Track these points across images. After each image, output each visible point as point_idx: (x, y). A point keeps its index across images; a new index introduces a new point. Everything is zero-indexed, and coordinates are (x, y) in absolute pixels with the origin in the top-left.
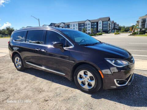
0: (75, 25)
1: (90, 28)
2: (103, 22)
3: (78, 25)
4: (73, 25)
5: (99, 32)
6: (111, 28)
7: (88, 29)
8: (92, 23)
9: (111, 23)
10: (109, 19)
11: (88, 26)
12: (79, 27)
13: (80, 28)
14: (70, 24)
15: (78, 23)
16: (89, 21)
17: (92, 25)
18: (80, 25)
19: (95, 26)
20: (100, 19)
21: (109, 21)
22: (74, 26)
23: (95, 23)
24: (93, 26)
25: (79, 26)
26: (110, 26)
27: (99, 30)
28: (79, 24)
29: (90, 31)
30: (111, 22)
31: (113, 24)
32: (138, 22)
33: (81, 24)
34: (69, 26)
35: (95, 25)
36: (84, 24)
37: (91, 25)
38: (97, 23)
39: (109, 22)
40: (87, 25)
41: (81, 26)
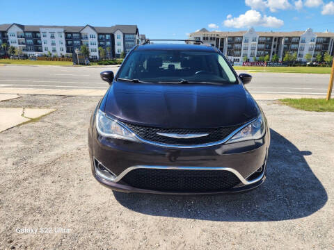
0: (56, 35)
1: (96, 47)
2: (124, 34)
3: (63, 35)
4: (49, 35)
5: (118, 56)
7: (91, 47)
8: (99, 34)
9: (140, 40)
10: (137, 29)
11: (90, 40)
12: (67, 41)
13: (70, 42)
14: (42, 30)
15: (62, 30)
16: (93, 28)
17: (99, 40)
18: (69, 35)
19: (108, 43)
20: (118, 28)
21: (136, 34)
22: (52, 37)
23: (108, 37)
24: (101, 43)
25: (66, 38)
27: (116, 52)
28: (66, 33)
29: (96, 54)
30: (140, 37)
33: (71, 33)
34: (38, 35)
35: (108, 40)
36: (80, 34)
37: (99, 39)
38: (112, 36)
39: (137, 36)
40: (87, 38)
41: (71, 38)
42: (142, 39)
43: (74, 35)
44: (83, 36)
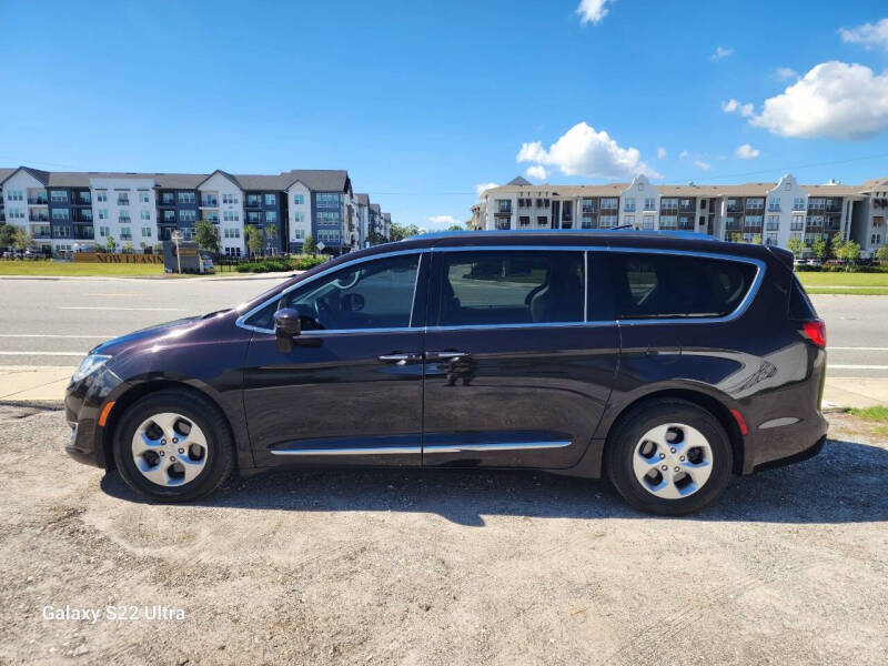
0: (133, 197)
1: (239, 225)
2: (313, 193)
3: (152, 195)
4: (113, 196)
5: (297, 248)
6: (356, 233)
7: (224, 226)
8: (247, 193)
9: (355, 208)
10: (348, 181)
11: (223, 209)
12: (161, 213)
13: (169, 214)
14: (94, 183)
15: (150, 184)
16: (232, 178)
17: (248, 207)
18: (167, 197)
19: (271, 216)
20: (298, 176)
21: (346, 191)
22: (123, 201)
23: (270, 199)
24: (253, 215)
25: (160, 202)
26: (355, 221)
27: (292, 238)
28: (160, 192)
29: (239, 243)
30: (356, 199)
31: (366, 210)
32: (476, 210)
33: (173, 191)
34: (84, 195)
35: (271, 208)
36: (198, 193)
37: (246, 205)
38: (283, 197)
39: (346, 198)
40: (215, 202)
41: (173, 203)
42: (360, 205)
43: (181, 196)
44: (204, 198)
